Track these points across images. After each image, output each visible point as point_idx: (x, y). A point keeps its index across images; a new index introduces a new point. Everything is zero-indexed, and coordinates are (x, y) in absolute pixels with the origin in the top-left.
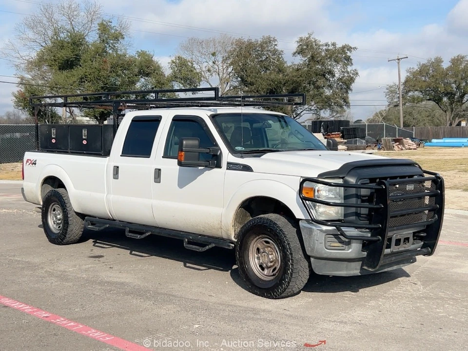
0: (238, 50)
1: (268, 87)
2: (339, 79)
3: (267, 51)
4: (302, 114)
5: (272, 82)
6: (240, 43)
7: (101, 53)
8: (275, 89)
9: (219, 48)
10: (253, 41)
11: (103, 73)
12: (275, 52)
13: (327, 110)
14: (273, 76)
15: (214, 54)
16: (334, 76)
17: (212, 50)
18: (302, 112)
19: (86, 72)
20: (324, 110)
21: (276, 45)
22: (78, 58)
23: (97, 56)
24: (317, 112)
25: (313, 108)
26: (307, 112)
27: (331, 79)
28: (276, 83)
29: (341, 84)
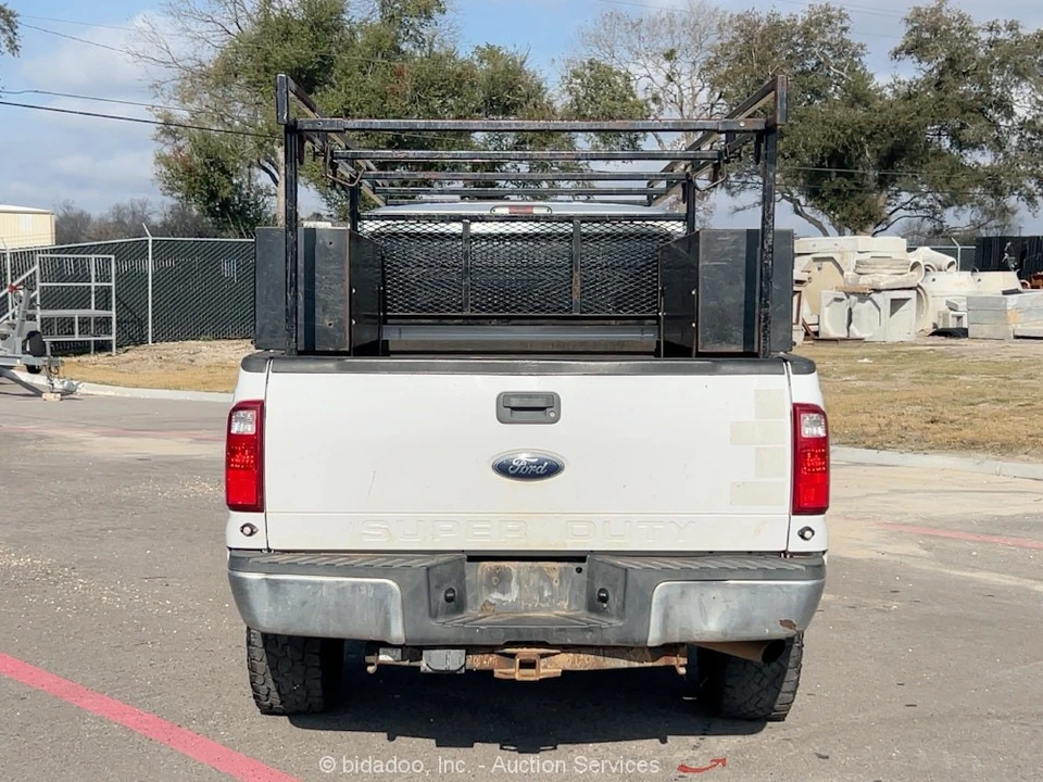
0: (741, 40)
1: (825, 142)
2: (1024, 124)
3: (822, 44)
4: (893, 218)
5: (839, 129)
6: (747, 26)
7: (386, 50)
8: (844, 147)
9: (686, 40)
10: (783, 18)
11: (393, 104)
12: (842, 49)
13: (964, 207)
14: (838, 113)
15: (670, 56)
16: (1010, 114)
17: (665, 44)
18: (893, 212)
19: (348, 102)
20: (956, 208)
21: (845, 29)
22: (326, 64)
23: (379, 60)
24: (935, 214)
25: (923, 203)
26: (908, 213)
27: (1003, 123)
28: (849, 131)
29: (1028, 135)
